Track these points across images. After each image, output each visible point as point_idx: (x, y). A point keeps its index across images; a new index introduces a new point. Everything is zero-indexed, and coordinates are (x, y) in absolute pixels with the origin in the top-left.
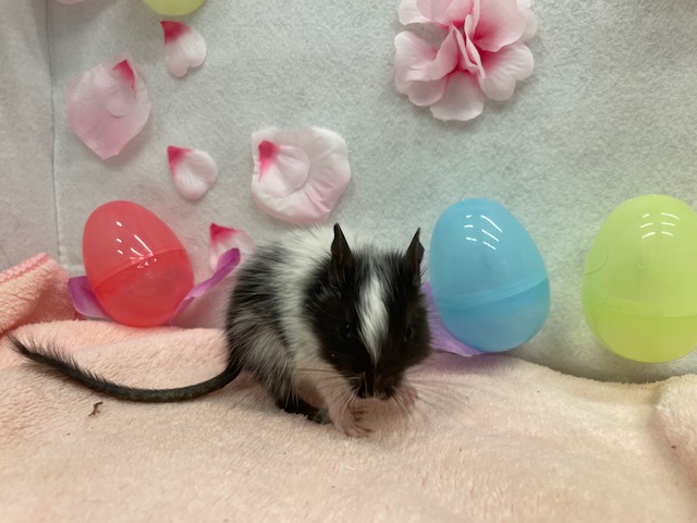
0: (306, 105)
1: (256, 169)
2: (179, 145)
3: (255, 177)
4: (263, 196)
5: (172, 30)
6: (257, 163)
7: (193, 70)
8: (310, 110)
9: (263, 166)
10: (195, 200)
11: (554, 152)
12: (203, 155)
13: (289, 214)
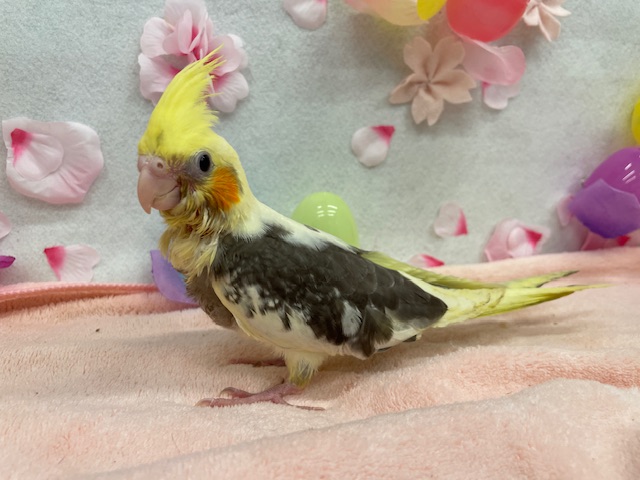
0: (57, 99)
1: (9, 154)
3: (8, 162)
4: (19, 179)
6: (10, 149)
8: (62, 103)
9: (16, 152)
11: (261, 152)
13: (47, 195)
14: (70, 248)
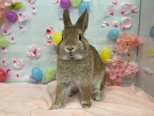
2: (4, 60)
4: (14, 66)
5: (3, 48)
7: (6, 53)
8: (19, 57)
9: (14, 63)
10: (6, 66)
12: (7, 62)
13: (17, 68)
14: (20, 75)
